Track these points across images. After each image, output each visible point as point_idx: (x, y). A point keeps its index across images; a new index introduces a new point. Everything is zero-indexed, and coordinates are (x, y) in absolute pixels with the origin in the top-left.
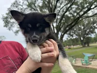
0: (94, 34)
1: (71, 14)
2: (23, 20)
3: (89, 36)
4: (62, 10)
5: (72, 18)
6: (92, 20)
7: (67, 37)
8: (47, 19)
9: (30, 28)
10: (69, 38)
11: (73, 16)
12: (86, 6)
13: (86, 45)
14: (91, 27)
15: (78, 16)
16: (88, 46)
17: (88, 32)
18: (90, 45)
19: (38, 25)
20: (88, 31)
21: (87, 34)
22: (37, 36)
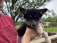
1: (25, 7)
4: (20, 3)
7: (20, 20)
10: (21, 21)
12: (33, 5)
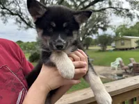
0: (97, 35)
2: (44, 15)
3: (90, 36)
5: (73, 8)
6: (97, 16)
8: (77, 18)
9: (53, 27)
11: (75, 5)
13: (85, 48)
14: (95, 26)
15: (81, 7)
16: (87, 49)
17: (90, 32)
18: (89, 48)
19: (64, 25)
20: (90, 29)
21: (88, 34)
22: (63, 41)
